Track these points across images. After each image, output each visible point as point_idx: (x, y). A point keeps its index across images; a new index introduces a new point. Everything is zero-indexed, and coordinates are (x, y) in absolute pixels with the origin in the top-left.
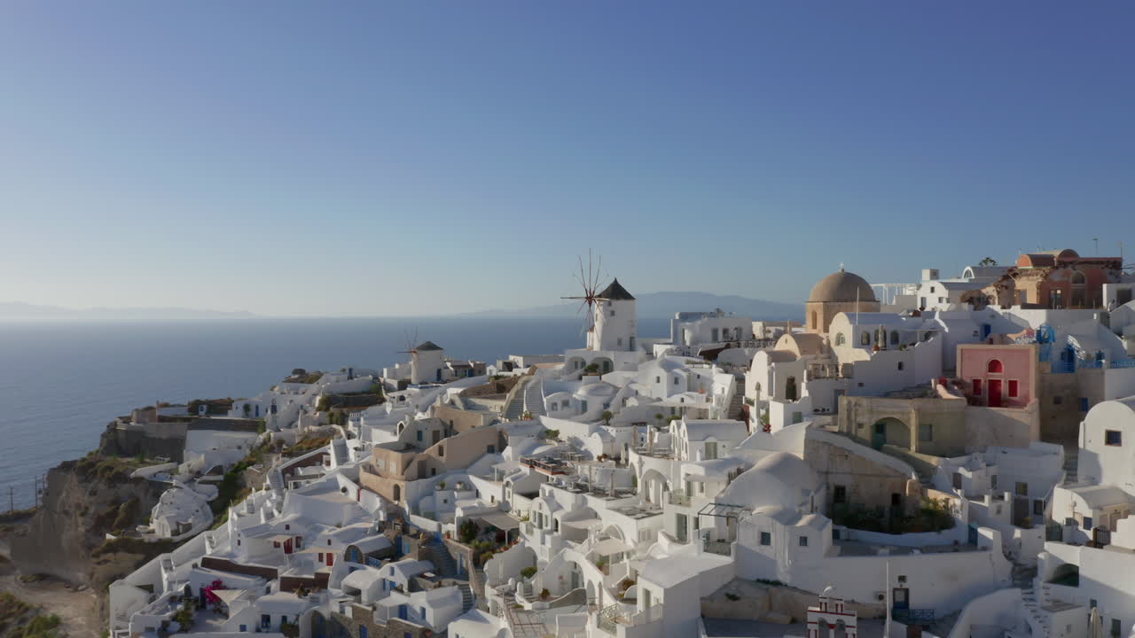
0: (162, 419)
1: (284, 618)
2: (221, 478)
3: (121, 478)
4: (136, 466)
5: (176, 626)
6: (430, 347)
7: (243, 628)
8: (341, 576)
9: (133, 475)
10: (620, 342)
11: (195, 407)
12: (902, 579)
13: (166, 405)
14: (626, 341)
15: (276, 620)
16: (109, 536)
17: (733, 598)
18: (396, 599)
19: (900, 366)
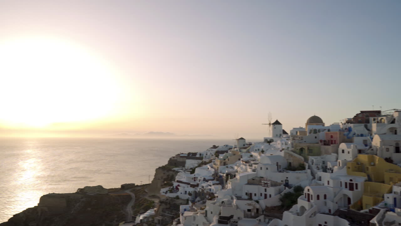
0: (181, 157)
1: (189, 192)
2: (191, 170)
3: (170, 170)
4: (174, 168)
5: (169, 192)
6: (242, 139)
7: (181, 193)
8: (201, 184)
9: (173, 169)
10: (277, 135)
11: (189, 154)
12: (287, 178)
13: (183, 154)
14: (279, 135)
15: (188, 192)
16: (165, 182)
17: (253, 179)
18: (209, 187)
19: (316, 137)
